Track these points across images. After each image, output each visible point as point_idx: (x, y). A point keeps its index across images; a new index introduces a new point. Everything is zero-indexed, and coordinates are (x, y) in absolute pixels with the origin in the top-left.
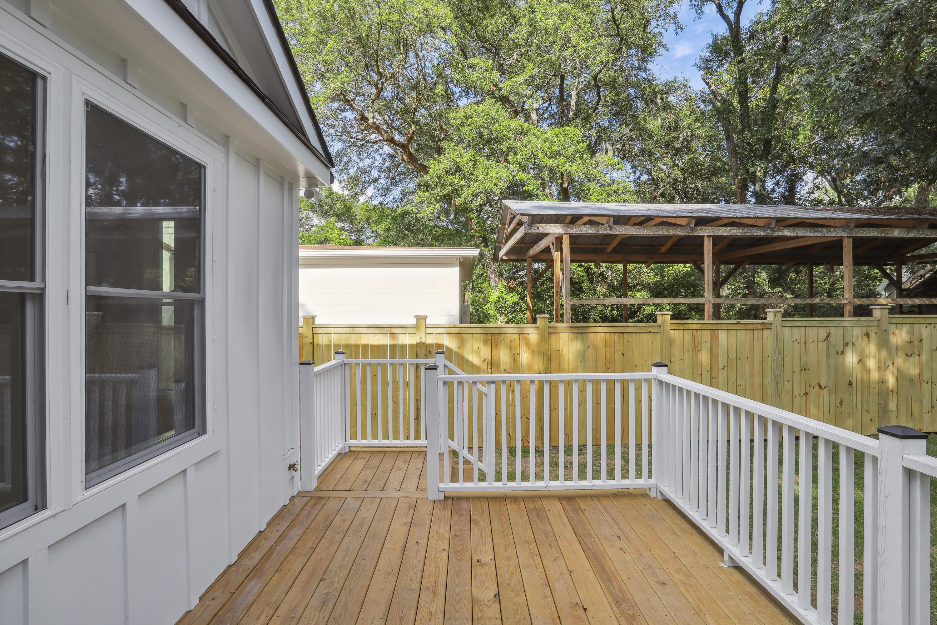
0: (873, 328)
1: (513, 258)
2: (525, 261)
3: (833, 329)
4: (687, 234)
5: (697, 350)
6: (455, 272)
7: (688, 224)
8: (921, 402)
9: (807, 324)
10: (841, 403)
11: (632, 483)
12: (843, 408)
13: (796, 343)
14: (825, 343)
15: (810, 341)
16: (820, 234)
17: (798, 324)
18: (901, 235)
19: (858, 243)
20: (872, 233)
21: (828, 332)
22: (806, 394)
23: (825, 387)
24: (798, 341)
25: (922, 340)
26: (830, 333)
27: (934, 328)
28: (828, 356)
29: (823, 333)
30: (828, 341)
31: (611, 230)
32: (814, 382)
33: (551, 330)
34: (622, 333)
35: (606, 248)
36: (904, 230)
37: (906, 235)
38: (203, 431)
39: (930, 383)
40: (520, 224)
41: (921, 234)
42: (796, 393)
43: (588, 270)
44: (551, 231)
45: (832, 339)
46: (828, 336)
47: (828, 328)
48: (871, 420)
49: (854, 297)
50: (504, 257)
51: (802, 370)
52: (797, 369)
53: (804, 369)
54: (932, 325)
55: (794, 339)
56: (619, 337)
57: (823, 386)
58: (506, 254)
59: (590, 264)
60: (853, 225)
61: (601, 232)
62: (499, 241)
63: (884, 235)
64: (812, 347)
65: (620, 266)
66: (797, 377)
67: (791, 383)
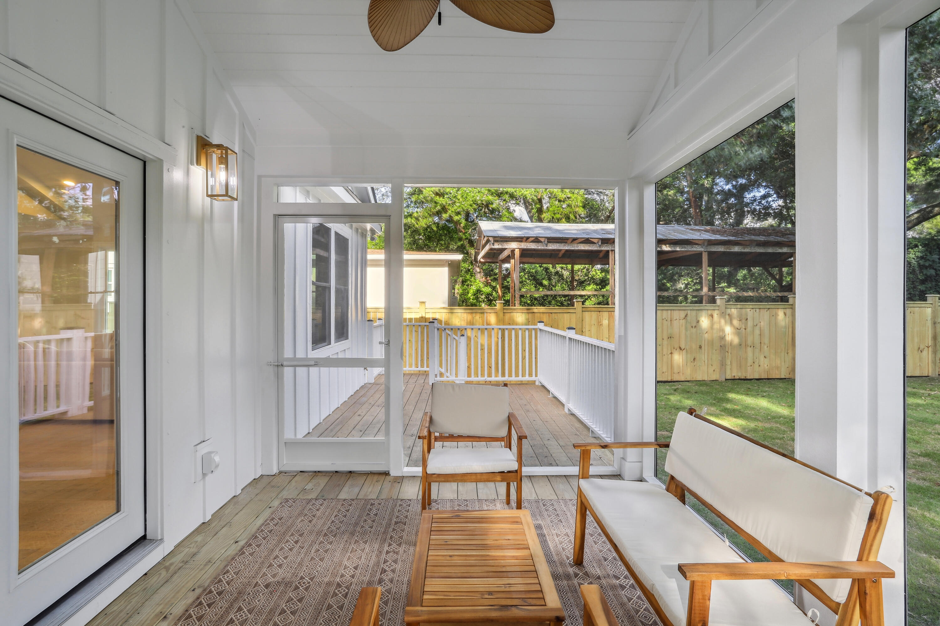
0: (716, 311)
1: (488, 260)
2: (497, 263)
3: (689, 312)
4: (597, 249)
5: (600, 324)
6: (445, 271)
7: (598, 242)
8: (746, 359)
9: (671, 308)
10: (694, 359)
11: (527, 378)
12: (695, 363)
13: (665, 321)
14: (684, 320)
15: (674, 319)
16: (686, 250)
17: (666, 308)
18: (739, 251)
19: (711, 254)
20: (721, 249)
21: (686, 313)
22: (671, 353)
23: (684, 349)
24: (666, 319)
25: (747, 319)
26: (687, 314)
27: (756, 311)
28: (686, 329)
29: (683, 314)
30: (686, 319)
31: (546, 246)
32: (677, 346)
33: (505, 311)
34: (551, 313)
35: (559, 254)
36: (741, 247)
37: (743, 251)
38: (347, 338)
39: (752, 347)
40: (488, 241)
41: (753, 250)
42: (665, 353)
43: (547, 269)
44: (507, 247)
45: (689, 318)
46: (686, 316)
47: (686, 311)
48: (714, 371)
49: (709, 291)
50: (482, 260)
51: (669, 338)
52: (665, 337)
53: (670, 337)
54: (754, 309)
55: (664, 318)
56: (549, 316)
57: (683, 348)
58: (483, 257)
59: (548, 265)
60: (706, 244)
61: (540, 248)
62: (477, 248)
63: (728, 250)
64: (676, 323)
65: (569, 266)
66: (665, 342)
67: (661, 346)
